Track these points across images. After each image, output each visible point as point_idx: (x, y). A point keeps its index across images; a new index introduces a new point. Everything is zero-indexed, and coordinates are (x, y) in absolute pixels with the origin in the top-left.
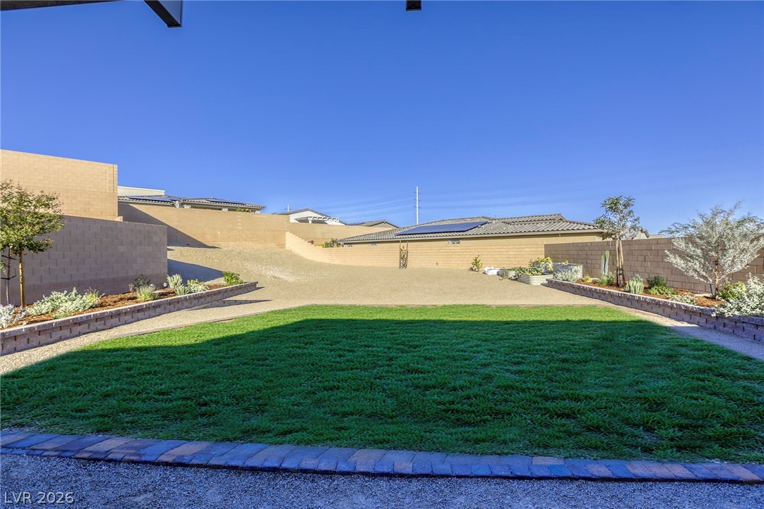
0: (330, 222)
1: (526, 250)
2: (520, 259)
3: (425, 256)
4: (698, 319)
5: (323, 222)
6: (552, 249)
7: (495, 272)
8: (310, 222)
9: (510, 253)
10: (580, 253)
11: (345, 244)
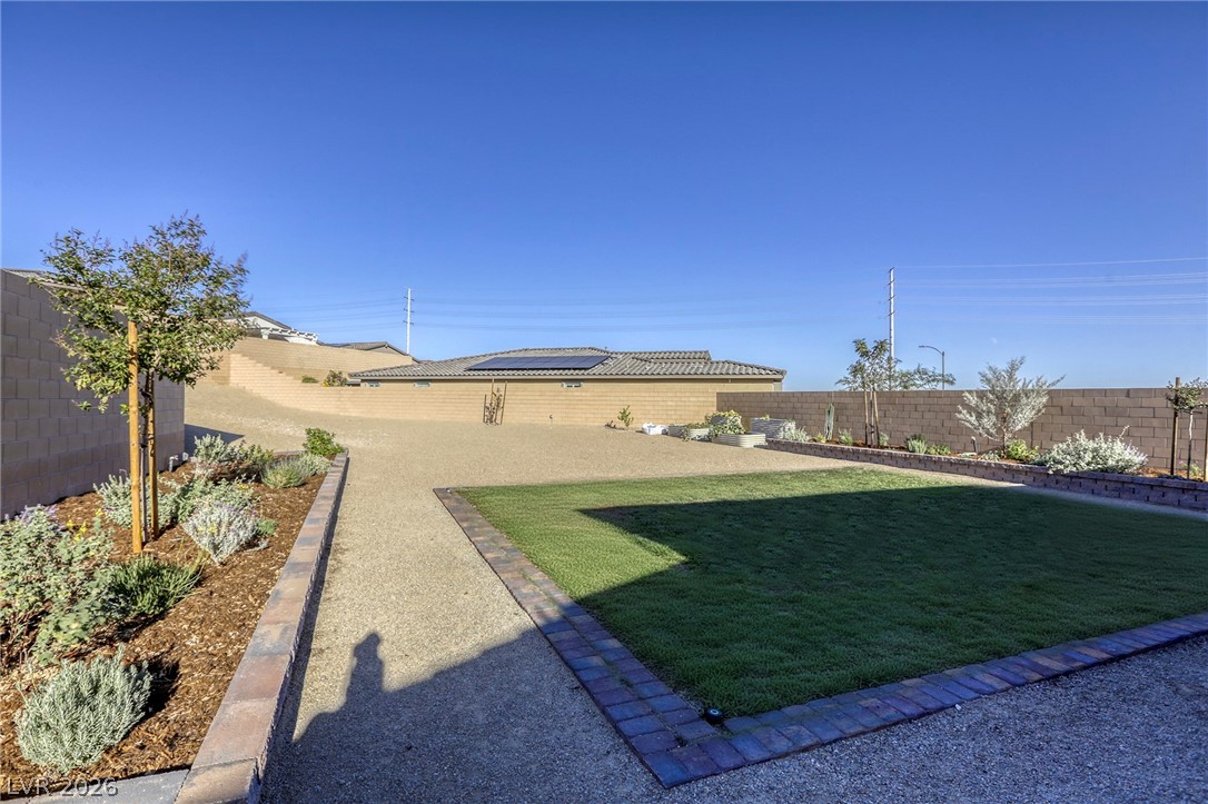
0: (294, 339)
1: (691, 399)
2: (682, 413)
3: (531, 405)
4: (1023, 477)
5: (281, 338)
6: (732, 399)
7: (658, 430)
8: (265, 337)
9: (669, 403)
10: (783, 405)
11: (363, 381)
